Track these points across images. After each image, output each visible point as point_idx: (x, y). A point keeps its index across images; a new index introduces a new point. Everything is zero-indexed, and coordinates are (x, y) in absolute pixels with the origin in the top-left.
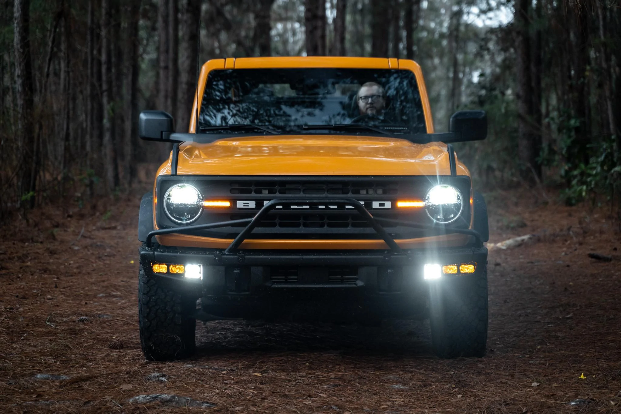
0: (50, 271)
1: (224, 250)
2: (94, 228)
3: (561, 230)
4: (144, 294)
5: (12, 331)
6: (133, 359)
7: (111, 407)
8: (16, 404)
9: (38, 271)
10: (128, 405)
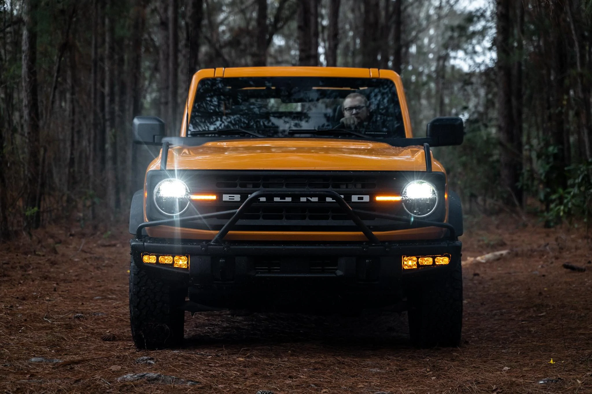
0: (50, 278)
1: (210, 241)
2: (95, 245)
3: (539, 247)
4: (134, 284)
5: (11, 325)
6: (125, 349)
7: (100, 385)
8: (10, 382)
9: (39, 278)
10: (116, 383)
